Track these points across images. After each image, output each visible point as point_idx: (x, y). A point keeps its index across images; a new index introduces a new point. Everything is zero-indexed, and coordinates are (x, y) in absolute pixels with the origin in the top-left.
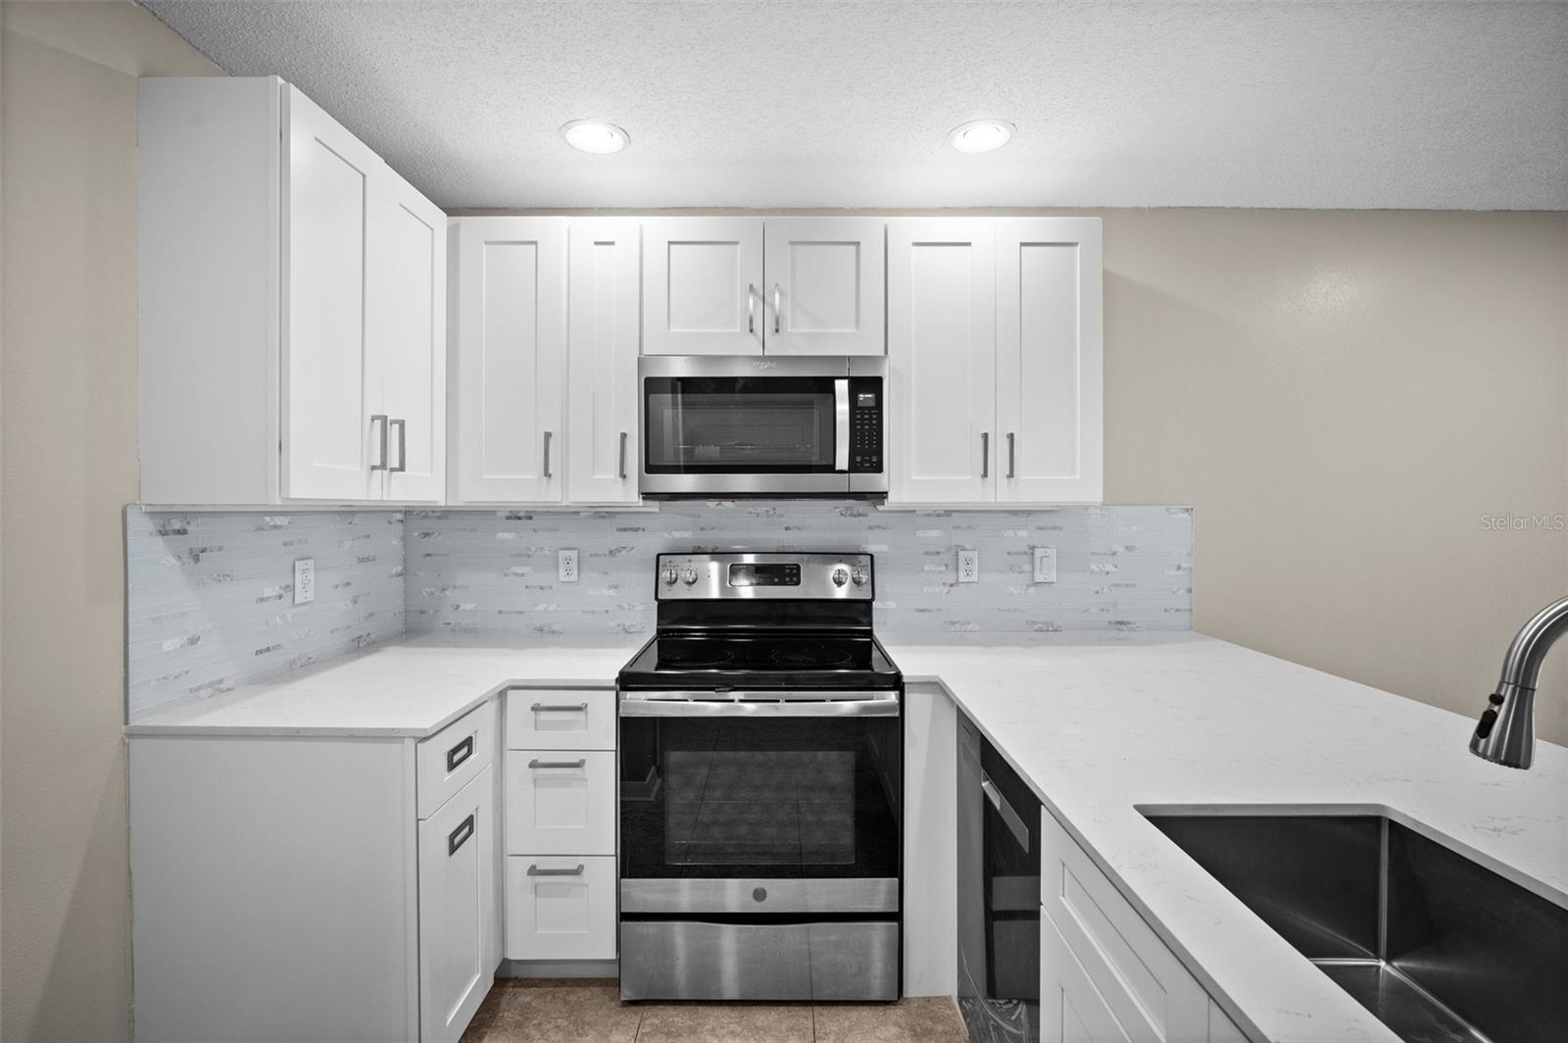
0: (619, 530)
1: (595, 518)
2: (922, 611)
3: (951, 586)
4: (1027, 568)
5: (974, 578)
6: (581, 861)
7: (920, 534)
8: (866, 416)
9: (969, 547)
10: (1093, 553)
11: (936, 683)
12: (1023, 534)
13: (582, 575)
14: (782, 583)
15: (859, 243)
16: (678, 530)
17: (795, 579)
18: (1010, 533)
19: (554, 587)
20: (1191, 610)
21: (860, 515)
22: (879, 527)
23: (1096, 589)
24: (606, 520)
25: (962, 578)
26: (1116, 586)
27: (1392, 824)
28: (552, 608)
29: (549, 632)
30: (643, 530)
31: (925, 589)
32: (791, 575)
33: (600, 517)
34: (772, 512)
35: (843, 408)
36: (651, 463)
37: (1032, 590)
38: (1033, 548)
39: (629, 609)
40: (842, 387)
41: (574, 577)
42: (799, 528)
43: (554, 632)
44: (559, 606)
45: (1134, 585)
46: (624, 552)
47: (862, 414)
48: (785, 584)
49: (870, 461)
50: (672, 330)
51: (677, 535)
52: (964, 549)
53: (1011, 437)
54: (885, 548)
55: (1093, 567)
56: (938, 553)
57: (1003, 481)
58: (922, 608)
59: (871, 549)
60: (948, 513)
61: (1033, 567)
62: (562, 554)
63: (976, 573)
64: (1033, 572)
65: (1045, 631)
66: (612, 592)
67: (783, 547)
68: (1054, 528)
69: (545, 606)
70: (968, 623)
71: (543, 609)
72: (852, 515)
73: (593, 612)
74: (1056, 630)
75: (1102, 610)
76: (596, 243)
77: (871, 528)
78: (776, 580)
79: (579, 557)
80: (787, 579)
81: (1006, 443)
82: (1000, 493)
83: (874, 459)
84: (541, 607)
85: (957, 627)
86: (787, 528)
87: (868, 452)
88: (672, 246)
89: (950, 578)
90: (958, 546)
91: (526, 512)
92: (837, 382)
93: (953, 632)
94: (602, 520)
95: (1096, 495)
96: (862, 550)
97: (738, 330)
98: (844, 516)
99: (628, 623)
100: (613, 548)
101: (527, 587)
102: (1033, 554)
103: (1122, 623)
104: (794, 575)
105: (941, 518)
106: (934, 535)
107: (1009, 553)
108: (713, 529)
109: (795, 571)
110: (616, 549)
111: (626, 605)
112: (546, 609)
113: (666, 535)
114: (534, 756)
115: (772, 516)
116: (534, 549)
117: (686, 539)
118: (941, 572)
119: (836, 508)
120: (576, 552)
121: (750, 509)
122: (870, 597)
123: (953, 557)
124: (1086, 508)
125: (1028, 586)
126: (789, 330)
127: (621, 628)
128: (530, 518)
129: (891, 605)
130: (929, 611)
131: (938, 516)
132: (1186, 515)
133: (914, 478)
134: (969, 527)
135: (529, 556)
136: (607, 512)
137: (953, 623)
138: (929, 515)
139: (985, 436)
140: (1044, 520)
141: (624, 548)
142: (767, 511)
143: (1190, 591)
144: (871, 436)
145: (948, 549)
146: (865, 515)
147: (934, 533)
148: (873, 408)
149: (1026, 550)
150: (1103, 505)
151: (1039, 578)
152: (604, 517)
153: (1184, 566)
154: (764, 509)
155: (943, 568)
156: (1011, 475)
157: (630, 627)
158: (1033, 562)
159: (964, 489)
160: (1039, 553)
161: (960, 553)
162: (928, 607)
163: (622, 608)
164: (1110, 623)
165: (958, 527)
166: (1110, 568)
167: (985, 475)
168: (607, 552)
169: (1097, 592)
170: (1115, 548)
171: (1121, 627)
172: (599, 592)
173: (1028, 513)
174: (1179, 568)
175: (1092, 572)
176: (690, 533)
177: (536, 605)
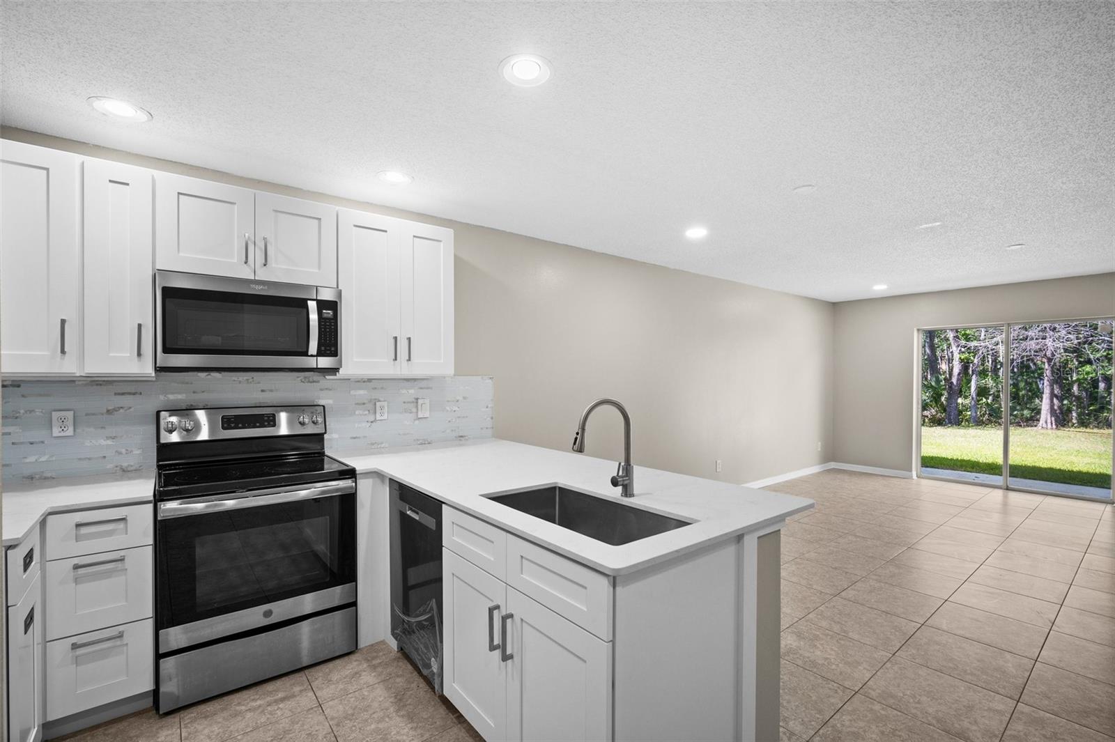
0: (115, 394)
1: (92, 385)
2: (355, 438)
3: (372, 422)
4: (414, 410)
5: (385, 417)
6: (121, 628)
7: (352, 392)
8: (328, 324)
9: (382, 399)
10: (448, 401)
11: (375, 472)
12: (412, 391)
13: (77, 431)
14: (262, 426)
15: (320, 219)
16: (173, 393)
17: (272, 423)
18: (404, 391)
19: (46, 442)
20: (493, 428)
21: (314, 382)
22: (326, 389)
23: (449, 419)
24: (102, 387)
25: (378, 417)
26: (459, 417)
27: (560, 488)
28: (43, 459)
29: (40, 478)
30: (141, 394)
31: (356, 425)
32: (269, 421)
33: (97, 385)
34: (251, 380)
35: (314, 317)
36: (168, 346)
37: (417, 422)
38: (417, 399)
39: (127, 453)
40: (312, 305)
41: (70, 432)
42: (271, 391)
43: (46, 478)
44: (52, 456)
45: (467, 417)
46: (121, 411)
47: (325, 322)
48: (265, 426)
49: (330, 350)
50: (181, 254)
51: (171, 397)
52: (379, 401)
53: (409, 339)
54: (330, 402)
55: (448, 408)
56: (364, 404)
57: (405, 363)
58: (355, 436)
59: (322, 402)
60: (370, 380)
61: (417, 410)
62: (55, 415)
63: (386, 415)
64: (417, 412)
65: (424, 443)
66: (109, 442)
67: (260, 403)
68: (428, 388)
69: (36, 457)
70: (382, 443)
71: (34, 460)
72: (309, 382)
73: (89, 459)
74: (429, 443)
75: (452, 430)
76: (110, 181)
77: (321, 390)
78: (258, 424)
79: (74, 417)
80: (266, 424)
81: (407, 342)
82: (402, 369)
83: (333, 349)
84: (32, 459)
85: (375, 446)
86: (262, 391)
87: (330, 345)
88: (180, 196)
89: (371, 418)
90: (375, 399)
91: (13, 381)
92: (309, 302)
93: (374, 448)
94: (99, 387)
95: (450, 371)
96: (315, 403)
97: (235, 260)
98: (303, 382)
99: (125, 465)
100: (110, 408)
101: (13, 443)
102: (417, 402)
103: (462, 437)
104: (271, 421)
105: (365, 383)
106: (361, 393)
107: (404, 402)
108: (203, 392)
109: (271, 418)
110: (114, 409)
111: (124, 451)
112: (36, 460)
113: (162, 397)
114: (76, 561)
115: (251, 383)
116: (22, 411)
117: (181, 399)
118: (366, 415)
119: (298, 377)
120: (72, 412)
121: (234, 378)
122: (324, 431)
123: (372, 406)
124: (444, 378)
125: (415, 420)
126: (273, 265)
127: (118, 468)
128: (19, 386)
129: (335, 436)
130: (359, 438)
131: (364, 382)
132: (490, 381)
133: (355, 360)
134: (382, 388)
135: (16, 418)
136: (104, 381)
137: (373, 444)
138: (358, 381)
139: (396, 338)
140: (423, 384)
141: (122, 407)
142: (248, 380)
143: (492, 418)
144: (330, 335)
145: (370, 401)
146: (318, 382)
147: (362, 392)
148: (332, 319)
149: (414, 400)
150: (455, 375)
151: (420, 415)
152: (101, 385)
153: (489, 406)
154: (245, 378)
155: (367, 412)
156: (409, 360)
157: (126, 467)
158: (417, 407)
159: (383, 367)
160: (420, 402)
161: (377, 403)
162: (358, 436)
163: (120, 453)
164: (456, 437)
165: (375, 388)
166: (456, 409)
167: (396, 359)
168: (105, 411)
169: (450, 422)
170: (458, 398)
171: (461, 438)
172: (96, 443)
173: (415, 380)
174: (487, 407)
175: (448, 411)
176: (184, 395)
177: (26, 458)
